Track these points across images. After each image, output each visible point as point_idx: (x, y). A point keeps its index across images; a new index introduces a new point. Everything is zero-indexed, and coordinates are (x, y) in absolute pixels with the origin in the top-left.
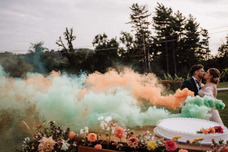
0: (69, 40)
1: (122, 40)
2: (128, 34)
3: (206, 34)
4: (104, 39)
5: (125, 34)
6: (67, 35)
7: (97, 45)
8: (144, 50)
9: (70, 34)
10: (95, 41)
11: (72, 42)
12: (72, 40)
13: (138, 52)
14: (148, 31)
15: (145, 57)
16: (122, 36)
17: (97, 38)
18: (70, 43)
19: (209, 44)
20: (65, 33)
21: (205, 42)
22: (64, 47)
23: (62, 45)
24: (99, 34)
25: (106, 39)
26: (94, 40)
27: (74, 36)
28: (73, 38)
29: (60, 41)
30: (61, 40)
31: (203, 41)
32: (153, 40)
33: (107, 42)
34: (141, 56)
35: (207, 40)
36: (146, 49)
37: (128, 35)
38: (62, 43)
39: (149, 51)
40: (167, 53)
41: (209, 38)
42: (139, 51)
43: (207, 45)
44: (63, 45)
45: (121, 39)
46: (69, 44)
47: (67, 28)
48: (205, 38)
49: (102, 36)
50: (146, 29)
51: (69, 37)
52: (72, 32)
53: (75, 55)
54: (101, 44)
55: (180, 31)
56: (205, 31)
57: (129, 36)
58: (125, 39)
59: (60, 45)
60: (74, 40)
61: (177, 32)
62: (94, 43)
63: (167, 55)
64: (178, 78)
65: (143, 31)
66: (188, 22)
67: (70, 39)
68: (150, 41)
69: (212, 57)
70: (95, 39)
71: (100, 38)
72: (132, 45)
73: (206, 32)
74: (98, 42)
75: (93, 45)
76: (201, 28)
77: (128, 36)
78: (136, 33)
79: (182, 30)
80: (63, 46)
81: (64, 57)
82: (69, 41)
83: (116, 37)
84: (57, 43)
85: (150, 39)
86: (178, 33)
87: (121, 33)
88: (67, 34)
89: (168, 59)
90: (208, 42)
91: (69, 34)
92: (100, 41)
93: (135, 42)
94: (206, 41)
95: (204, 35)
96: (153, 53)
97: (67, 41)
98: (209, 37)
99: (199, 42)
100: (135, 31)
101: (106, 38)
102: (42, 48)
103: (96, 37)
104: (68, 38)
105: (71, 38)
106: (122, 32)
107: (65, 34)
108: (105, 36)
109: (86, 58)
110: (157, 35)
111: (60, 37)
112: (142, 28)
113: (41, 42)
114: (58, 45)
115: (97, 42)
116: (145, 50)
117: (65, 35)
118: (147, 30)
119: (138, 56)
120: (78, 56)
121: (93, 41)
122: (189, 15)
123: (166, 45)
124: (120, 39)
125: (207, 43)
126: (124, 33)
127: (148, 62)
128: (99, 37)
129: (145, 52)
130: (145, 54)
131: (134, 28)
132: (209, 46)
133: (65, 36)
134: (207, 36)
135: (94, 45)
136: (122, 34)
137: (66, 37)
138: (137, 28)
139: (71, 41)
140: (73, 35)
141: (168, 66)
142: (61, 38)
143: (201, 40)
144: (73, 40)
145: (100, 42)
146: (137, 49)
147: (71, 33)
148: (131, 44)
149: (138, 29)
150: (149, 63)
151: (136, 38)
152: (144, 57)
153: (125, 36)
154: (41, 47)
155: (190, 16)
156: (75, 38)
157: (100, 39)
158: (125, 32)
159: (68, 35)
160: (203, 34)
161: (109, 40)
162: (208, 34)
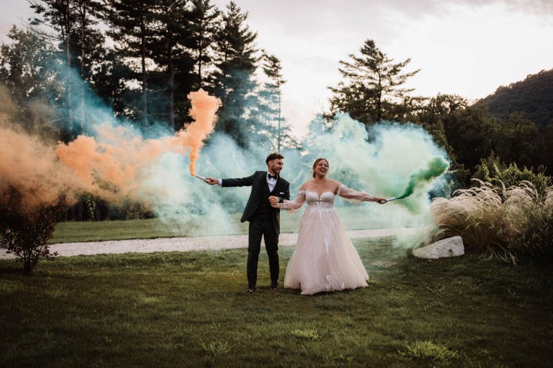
3: (276, 71)
19: (281, 100)
21: (271, 92)
31: (265, 89)
35: (278, 86)
41: (282, 82)
43: (277, 102)
48: (272, 81)
55: (200, 49)
56: (275, 60)
61: (189, 50)
66: (223, 25)
73: (274, 66)
76: (263, 53)
90: (279, 93)
94: (275, 90)
95: (269, 73)
98: (284, 79)
99: (258, 90)
122: (229, 4)
125: (276, 95)
132: (281, 103)
134: (278, 76)
136: (14, 37)
143: (262, 88)
155: (232, 9)
160: (268, 69)
162: (280, 72)
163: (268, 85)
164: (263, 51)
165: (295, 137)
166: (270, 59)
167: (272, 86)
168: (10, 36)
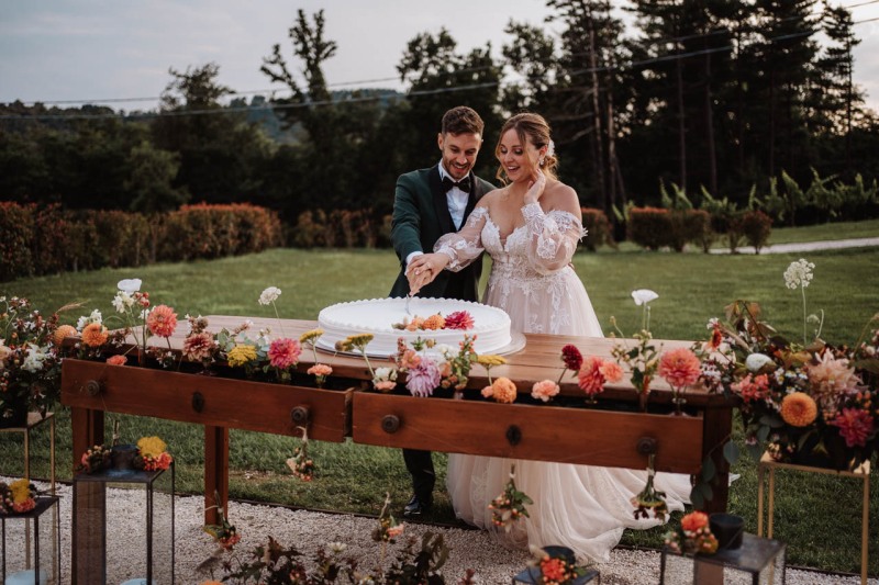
0: (309, 59)
1: (514, 56)
2: (537, 32)
3: (845, 29)
4: (441, 52)
5: (525, 30)
6: (301, 39)
7: (415, 75)
8: (592, 96)
9: (314, 35)
10: (407, 62)
11: (324, 65)
12: (322, 56)
13: (568, 102)
14: (609, 18)
15: (598, 120)
16: (510, 40)
17: (418, 49)
18: (313, 67)
19: (853, 69)
20: (296, 29)
21: (838, 60)
22: (290, 84)
23: (285, 76)
24: (422, 35)
25: (449, 53)
26: (407, 58)
27: (330, 43)
28: (326, 51)
29: (278, 60)
30: (279, 57)
31: (828, 56)
32: (629, 53)
33: (456, 66)
34: (582, 116)
35: (848, 50)
36: (602, 89)
37: (533, 36)
38: (285, 71)
39: (610, 98)
40: (682, 108)
41: (855, 43)
42: (574, 98)
43: (846, 73)
44: (289, 76)
45: (506, 52)
46: (309, 75)
47: (300, 12)
48: (838, 44)
49: (436, 40)
50: (602, 10)
51: (310, 44)
52: (321, 26)
53: (334, 114)
54: (433, 71)
55: (739, 18)
56: (841, 14)
57: (539, 39)
58: (524, 51)
59: (276, 78)
60: (329, 59)
61: (724, 22)
62: (403, 70)
63: (682, 115)
64: (714, 202)
65: (590, 18)
67: (312, 55)
68: (620, 59)
69: (868, 121)
70: (409, 55)
71: (428, 50)
72: (551, 75)
73: (842, 22)
74: (421, 64)
75: (400, 75)
76: (824, 6)
77: (534, 40)
78: (566, 27)
79: (746, 15)
80: (287, 80)
81: (292, 122)
82: (312, 62)
83: (489, 45)
84: (264, 69)
85: (619, 50)
86: (730, 24)
87: (509, 29)
88: (301, 32)
89: (683, 130)
90: (849, 60)
91: (310, 34)
92: (426, 60)
93: (563, 63)
94: (843, 56)
95: (833, 33)
96: (630, 107)
97: (302, 63)
98: (856, 38)
99: (816, 59)
100: (563, 19)
101: (450, 47)
102: (211, 88)
103: (413, 45)
104: (304, 52)
105: (320, 47)
106: (510, 25)
107: (295, 33)
108: (447, 42)
109: (376, 125)
110: (645, 36)
111: (277, 48)
112: (587, 9)
113: (207, 66)
114: (269, 78)
115: (415, 65)
116: (596, 94)
117: (296, 40)
118: (605, 15)
119: (571, 118)
120: (343, 120)
121: (402, 61)
123: (680, 76)
124: (502, 50)
125: (844, 64)
126: (519, 29)
127: (606, 139)
128: (424, 44)
129: (596, 101)
130: (597, 109)
131: (558, 7)
132: (853, 74)
133: (296, 43)
134: (847, 36)
135: (403, 78)
136: (512, 32)
137: (300, 47)
138: (570, 8)
139: (317, 60)
140: (325, 38)
141: (683, 157)
142: (281, 52)
143: (820, 55)
144: (327, 55)
145: (427, 66)
146: (569, 89)
147: (319, 31)
148: (546, 71)
149: (572, 13)
150: (612, 147)
151: (564, 48)
152: (594, 123)
153: (523, 42)
154: (208, 86)
156: (334, 48)
157: (425, 54)
158: (522, 24)
159: (307, 38)
160: (832, 27)
161: (460, 58)
162: (852, 29)
163: (831, 51)
164: (824, 2)
165: (871, 110)
166: (834, 12)
167: (838, 51)
168: (508, 32)
